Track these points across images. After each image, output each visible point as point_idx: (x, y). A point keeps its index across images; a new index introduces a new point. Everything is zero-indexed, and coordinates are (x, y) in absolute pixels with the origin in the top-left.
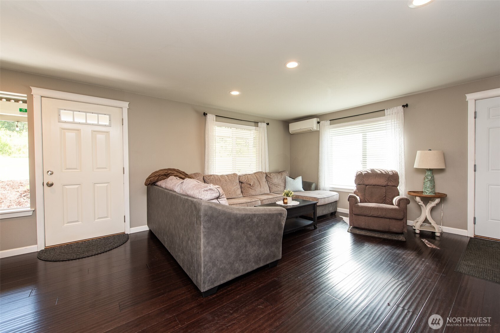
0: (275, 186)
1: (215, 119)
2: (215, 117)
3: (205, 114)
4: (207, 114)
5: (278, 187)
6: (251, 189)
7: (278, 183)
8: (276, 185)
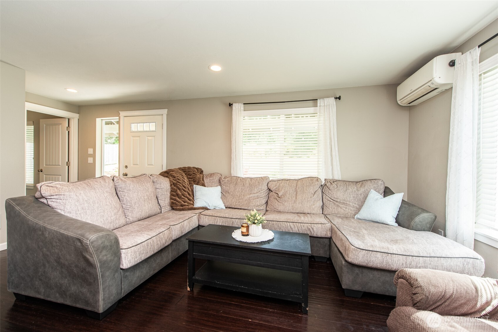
0: (335, 204)
1: (242, 108)
2: (243, 105)
3: (230, 105)
4: (232, 104)
5: (341, 208)
6: (277, 201)
7: (344, 200)
8: (337, 203)
